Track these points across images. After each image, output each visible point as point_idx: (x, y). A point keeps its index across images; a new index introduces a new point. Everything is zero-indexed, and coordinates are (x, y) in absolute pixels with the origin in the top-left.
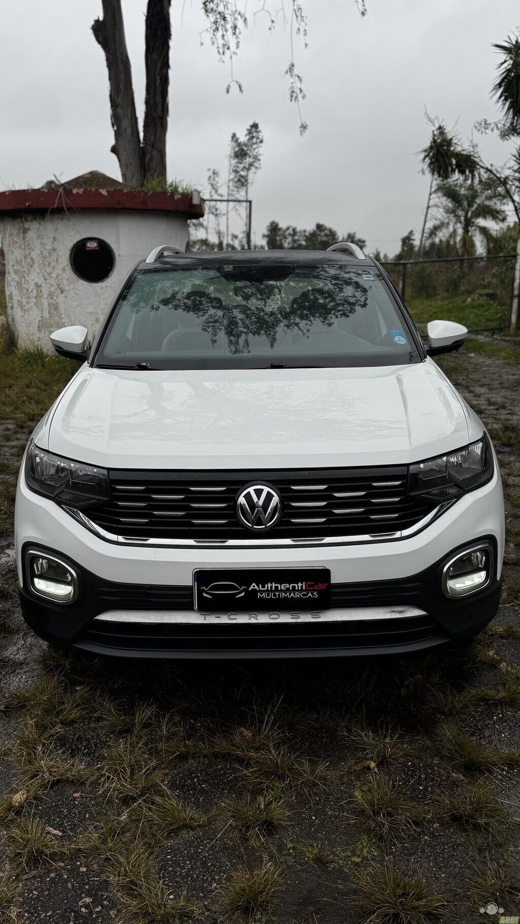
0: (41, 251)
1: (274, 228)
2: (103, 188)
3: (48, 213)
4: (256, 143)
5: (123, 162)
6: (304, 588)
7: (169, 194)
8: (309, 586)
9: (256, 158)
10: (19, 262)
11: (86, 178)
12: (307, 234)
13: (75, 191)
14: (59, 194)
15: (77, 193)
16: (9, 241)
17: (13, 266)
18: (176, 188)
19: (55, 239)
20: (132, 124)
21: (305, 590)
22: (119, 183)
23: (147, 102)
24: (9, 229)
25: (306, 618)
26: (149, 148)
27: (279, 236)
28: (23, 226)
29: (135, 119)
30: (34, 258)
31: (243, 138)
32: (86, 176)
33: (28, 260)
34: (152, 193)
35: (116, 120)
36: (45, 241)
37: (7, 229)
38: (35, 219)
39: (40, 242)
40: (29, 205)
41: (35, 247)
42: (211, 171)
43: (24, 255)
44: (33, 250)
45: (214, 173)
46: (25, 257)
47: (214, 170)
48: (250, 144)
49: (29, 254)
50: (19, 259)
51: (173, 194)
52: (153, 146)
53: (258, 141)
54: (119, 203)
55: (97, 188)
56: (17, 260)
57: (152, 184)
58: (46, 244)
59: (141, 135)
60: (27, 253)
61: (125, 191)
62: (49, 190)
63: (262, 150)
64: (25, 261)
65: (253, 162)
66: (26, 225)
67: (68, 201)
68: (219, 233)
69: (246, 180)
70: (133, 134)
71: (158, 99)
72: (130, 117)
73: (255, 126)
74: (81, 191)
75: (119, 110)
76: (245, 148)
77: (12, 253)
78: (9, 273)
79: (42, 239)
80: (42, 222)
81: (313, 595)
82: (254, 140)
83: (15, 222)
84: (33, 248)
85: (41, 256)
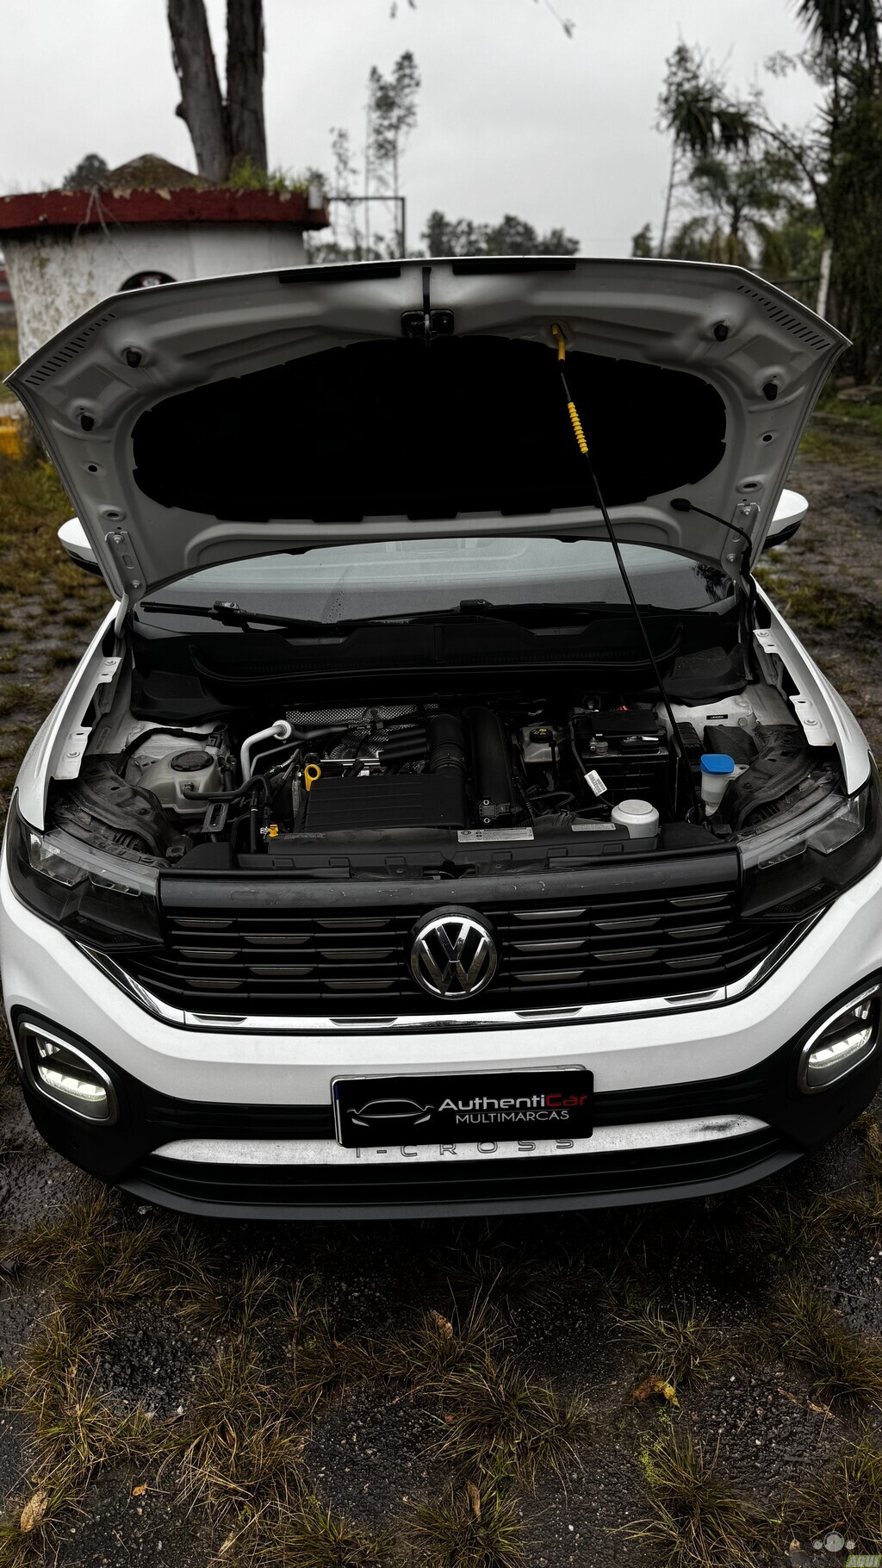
0: (71, 297)
1: (438, 224)
2: (163, 186)
3: (77, 233)
4: (409, 86)
5: (197, 133)
6: (543, 1104)
7: (271, 194)
8: (552, 1100)
9: (410, 111)
10: (37, 316)
11: (135, 168)
12: (489, 231)
13: (117, 194)
14: (91, 199)
15: (121, 197)
16: (19, 281)
17: (29, 322)
18: (282, 181)
19: (91, 275)
20: (207, 66)
21: (545, 1108)
22: (189, 175)
23: (231, 27)
24: (17, 260)
25: (547, 1148)
26: (236, 107)
27: (447, 234)
28: (39, 255)
29: (210, 57)
30: (61, 308)
31: (389, 77)
32: (135, 165)
33: (52, 312)
34: (244, 194)
35: (181, 58)
36: (76, 280)
37: (13, 261)
38: (57, 242)
39: (67, 281)
40: (45, 220)
41: (61, 290)
42: (336, 133)
43: (44, 303)
44: (58, 295)
45: (342, 135)
46: (47, 307)
47: (340, 130)
48: (400, 87)
49: (53, 302)
50: (37, 310)
51: (277, 193)
52: (243, 103)
53: (413, 83)
54: (191, 212)
55: (153, 186)
56: (34, 312)
57: (244, 176)
58: (78, 284)
59: (223, 85)
60: (50, 300)
61: (199, 190)
62: (75, 193)
63: (417, 98)
64: (47, 313)
65: (405, 116)
66: (44, 253)
67: (106, 210)
68: (356, 235)
69: (394, 147)
70: (209, 84)
71: (247, 20)
72: (203, 53)
73: (408, 57)
74: (127, 193)
75: (185, 42)
76: (392, 94)
77: (26, 300)
78: (23, 334)
79: (71, 276)
80: (69, 248)
81: (559, 1114)
82: (407, 81)
83: (26, 249)
84: (58, 292)
85: (71, 305)
